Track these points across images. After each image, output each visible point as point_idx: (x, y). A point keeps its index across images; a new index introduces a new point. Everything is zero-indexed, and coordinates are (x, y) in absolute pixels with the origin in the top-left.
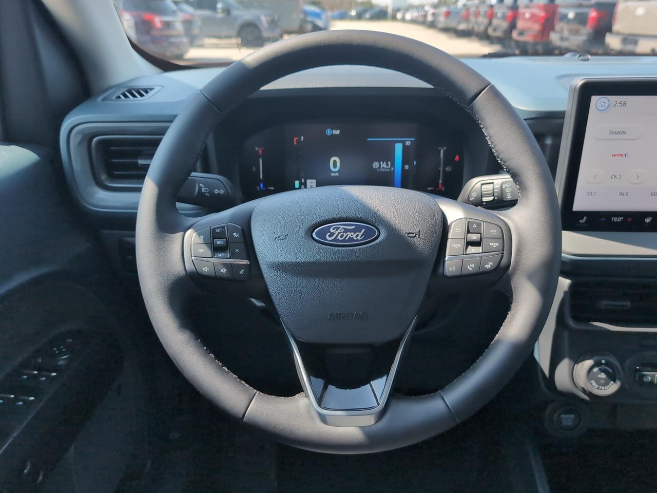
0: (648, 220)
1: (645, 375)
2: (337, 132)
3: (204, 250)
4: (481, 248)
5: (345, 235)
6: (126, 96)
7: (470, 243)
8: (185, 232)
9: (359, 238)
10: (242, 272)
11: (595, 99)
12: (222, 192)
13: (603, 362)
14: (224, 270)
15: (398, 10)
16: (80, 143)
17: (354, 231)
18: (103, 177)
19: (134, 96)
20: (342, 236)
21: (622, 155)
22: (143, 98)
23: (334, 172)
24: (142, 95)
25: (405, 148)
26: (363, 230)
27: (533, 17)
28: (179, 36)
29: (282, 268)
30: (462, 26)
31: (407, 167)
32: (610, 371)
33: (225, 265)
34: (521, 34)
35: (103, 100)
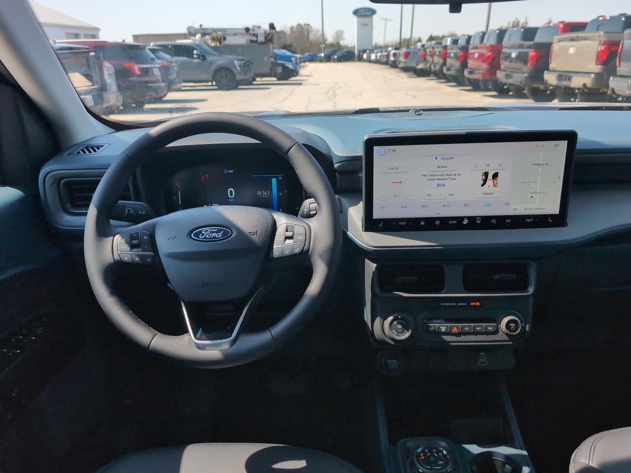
0: (422, 223)
1: (430, 326)
2: (232, 171)
3: (126, 247)
4: (293, 240)
5: (211, 235)
6: (84, 152)
7: (287, 238)
8: (114, 237)
9: (219, 236)
10: (149, 260)
11: (376, 148)
12: (144, 213)
13: (400, 317)
14: (137, 259)
15: (364, 51)
16: (52, 184)
17: (217, 232)
18: (68, 206)
19: (90, 152)
20: (209, 236)
21: (398, 183)
22: (96, 153)
23: (231, 199)
24: (95, 151)
25: (278, 181)
26: (222, 232)
27: (481, 56)
28: (157, 81)
29: (173, 256)
30: (420, 66)
31: (280, 194)
32: (405, 323)
33: (138, 256)
34: (471, 72)
35: (68, 155)
